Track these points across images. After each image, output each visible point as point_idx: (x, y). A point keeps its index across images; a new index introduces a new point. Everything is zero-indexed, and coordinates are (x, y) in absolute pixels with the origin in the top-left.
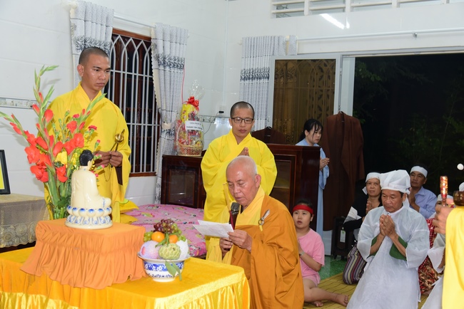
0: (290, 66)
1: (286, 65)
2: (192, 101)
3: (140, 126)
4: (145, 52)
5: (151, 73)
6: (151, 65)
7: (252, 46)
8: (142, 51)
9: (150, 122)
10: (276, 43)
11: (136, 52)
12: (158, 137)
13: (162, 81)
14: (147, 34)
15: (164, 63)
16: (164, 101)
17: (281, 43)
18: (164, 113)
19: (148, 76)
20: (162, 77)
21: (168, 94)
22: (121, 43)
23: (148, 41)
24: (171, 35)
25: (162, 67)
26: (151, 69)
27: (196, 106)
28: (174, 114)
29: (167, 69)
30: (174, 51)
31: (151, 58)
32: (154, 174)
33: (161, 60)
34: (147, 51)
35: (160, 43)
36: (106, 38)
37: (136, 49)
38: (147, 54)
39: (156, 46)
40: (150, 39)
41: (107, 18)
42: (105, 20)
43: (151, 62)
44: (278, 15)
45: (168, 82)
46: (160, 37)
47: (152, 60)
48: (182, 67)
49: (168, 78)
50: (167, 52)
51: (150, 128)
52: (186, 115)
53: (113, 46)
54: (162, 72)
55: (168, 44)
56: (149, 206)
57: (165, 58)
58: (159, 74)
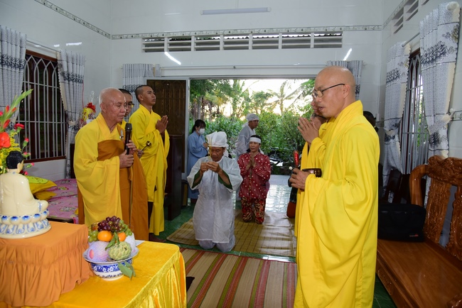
0: (157, 84)
1: (154, 83)
2: (90, 106)
3: (52, 124)
4: (53, 70)
5: (58, 85)
6: (58, 80)
7: (130, 70)
8: (50, 69)
9: (59, 120)
10: (147, 69)
11: (46, 68)
12: (66, 131)
13: (68, 91)
14: (54, 57)
15: (68, 78)
16: (69, 105)
17: (150, 69)
18: (70, 114)
19: (56, 87)
20: (67, 89)
21: (72, 100)
22: (33, 62)
23: (55, 61)
24: (73, 59)
25: (67, 81)
26: (58, 83)
27: (94, 109)
28: (77, 115)
29: (71, 82)
30: (75, 70)
31: (58, 74)
32: (64, 158)
33: (66, 76)
34: (55, 69)
35: (65, 64)
36: (21, 56)
37: (46, 67)
38: (55, 71)
39: (61, 66)
40: (56, 60)
41: (21, 41)
42: (19, 42)
43: (58, 77)
44: (147, 51)
45: (72, 92)
46: (64, 59)
47: (59, 75)
48: (82, 82)
49: (72, 89)
50: (71, 71)
51: (59, 125)
52: (86, 116)
53: (27, 63)
54: (67, 85)
55: (70, 64)
56: (63, 180)
57: (69, 75)
58: (65, 86)
